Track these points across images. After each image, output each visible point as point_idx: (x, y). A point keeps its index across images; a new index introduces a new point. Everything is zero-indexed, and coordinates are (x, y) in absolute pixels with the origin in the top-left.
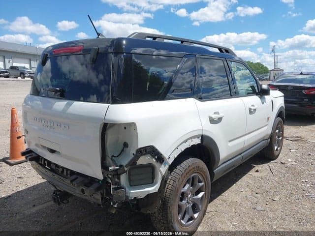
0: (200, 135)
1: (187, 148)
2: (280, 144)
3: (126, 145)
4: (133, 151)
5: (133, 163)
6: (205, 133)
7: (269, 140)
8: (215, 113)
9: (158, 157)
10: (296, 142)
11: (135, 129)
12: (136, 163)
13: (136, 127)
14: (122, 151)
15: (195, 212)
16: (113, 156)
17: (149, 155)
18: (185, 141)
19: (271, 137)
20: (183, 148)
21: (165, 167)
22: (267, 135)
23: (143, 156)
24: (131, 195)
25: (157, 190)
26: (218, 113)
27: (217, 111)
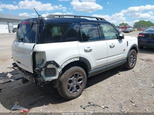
0: (79, 57)
1: (72, 62)
2: (134, 62)
3: (43, 60)
4: (45, 62)
5: (45, 67)
6: (81, 56)
7: (126, 60)
8: (88, 48)
9: (56, 65)
10: (147, 62)
11: (45, 54)
12: (47, 67)
13: (45, 53)
14: (42, 62)
15: (77, 89)
16: (38, 64)
17: (52, 64)
18: (71, 59)
19: (127, 58)
20: (69, 62)
21: (60, 69)
22: (124, 58)
23: (50, 65)
24: (46, 80)
25: (57, 78)
26: (90, 48)
27: (89, 47)
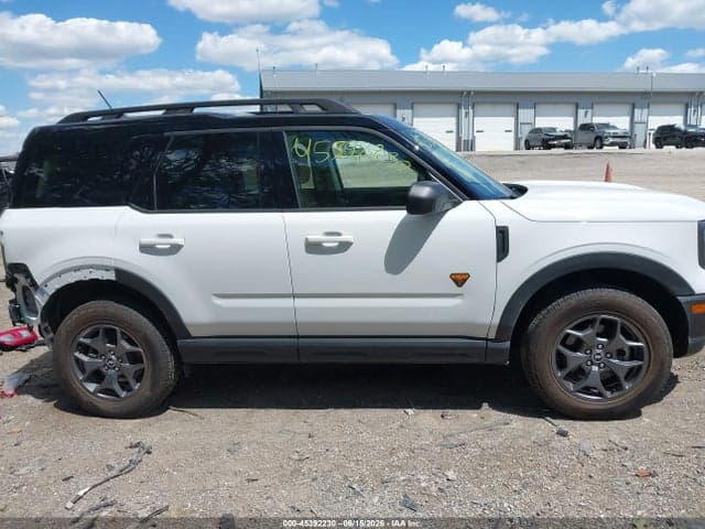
0: (113, 267)
18: (76, 269)
20: (69, 278)
26: (170, 236)
27: (168, 232)
